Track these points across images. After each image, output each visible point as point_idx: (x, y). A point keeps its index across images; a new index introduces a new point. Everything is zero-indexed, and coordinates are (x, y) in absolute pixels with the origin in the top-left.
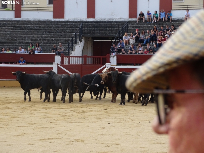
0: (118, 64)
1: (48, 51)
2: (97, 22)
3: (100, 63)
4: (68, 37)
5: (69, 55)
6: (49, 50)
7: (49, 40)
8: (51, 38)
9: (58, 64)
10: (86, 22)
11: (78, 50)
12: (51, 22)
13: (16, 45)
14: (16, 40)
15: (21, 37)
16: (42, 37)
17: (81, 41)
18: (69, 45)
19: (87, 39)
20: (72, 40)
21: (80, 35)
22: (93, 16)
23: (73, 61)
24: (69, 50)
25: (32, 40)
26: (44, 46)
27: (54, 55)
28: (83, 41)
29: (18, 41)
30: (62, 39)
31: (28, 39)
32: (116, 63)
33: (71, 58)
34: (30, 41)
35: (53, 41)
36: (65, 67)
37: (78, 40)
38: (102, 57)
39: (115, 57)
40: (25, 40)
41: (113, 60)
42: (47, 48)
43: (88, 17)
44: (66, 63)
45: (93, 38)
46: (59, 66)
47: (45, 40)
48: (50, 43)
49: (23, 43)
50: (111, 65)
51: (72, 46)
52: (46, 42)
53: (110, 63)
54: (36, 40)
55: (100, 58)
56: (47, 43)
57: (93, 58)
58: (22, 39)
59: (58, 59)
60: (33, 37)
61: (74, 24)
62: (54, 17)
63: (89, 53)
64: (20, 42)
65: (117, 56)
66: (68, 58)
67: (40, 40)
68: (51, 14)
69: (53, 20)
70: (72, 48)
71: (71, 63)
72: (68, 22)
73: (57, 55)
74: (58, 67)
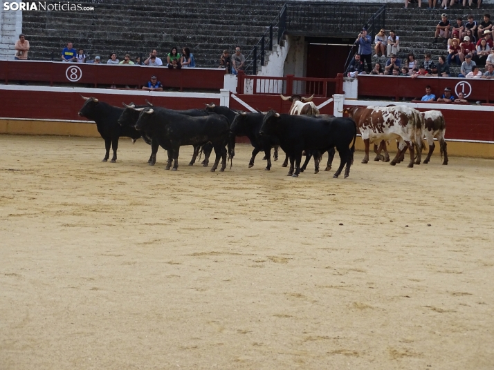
0: (360, 97)
1: (209, 63)
2: (317, 4)
3: (321, 93)
4: (253, 35)
5: (255, 73)
6: (213, 62)
7: (212, 41)
8: (218, 37)
9: (231, 93)
10: (294, 3)
11: (275, 63)
12: (218, 1)
13: (142, 49)
14: (143, 36)
15: (152, 31)
16: (197, 33)
17: (282, 45)
18: (255, 52)
19: (294, 41)
20: (263, 42)
21: (280, 32)
23: (264, 87)
24: (255, 63)
25: (176, 39)
26: (202, 52)
27: (224, 73)
28: (286, 44)
29: (146, 40)
30: (241, 39)
31: (168, 36)
32: (355, 95)
33: (258, 80)
34: (171, 41)
35: (220, 41)
36: (245, 98)
37: (275, 42)
38: (325, 81)
39: (356, 82)
40: (161, 37)
41: (351, 87)
42: (207, 57)
44: (248, 90)
45: (309, 39)
46: (233, 96)
47: (205, 39)
48: (215, 47)
49: (156, 44)
50: (346, 99)
51: (263, 54)
52: (206, 43)
53: (343, 93)
54: (184, 39)
55: (322, 83)
56: (208, 47)
57: (308, 82)
58: (155, 36)
59: (230, 82)
60: (179, 32)
63: (299, 71)
64: (150, 44)
65: (359, 78)
66: (252, 81)
67: (194, 38)
70: (263, 60)
71: (258, 91)
72: (254, 1)
74: (231, 99)
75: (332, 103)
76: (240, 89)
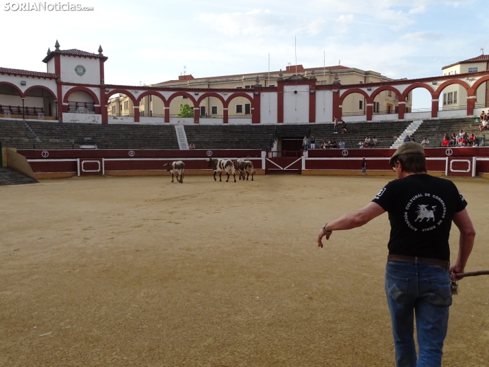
0: (309, 157)
2: (285, 126)
3: (296, 156)
5: (271, 150)
6: (256, 147)
7: (253, 140)
8: (254, 138)
10: (277, 126)
11: (275, 148)
12: (250, 126)
16: (247, 137)
17: (276, 140)
19: (278, 138)
21: (276, 136)
22: (282, 122)
23: (275, 155)
24: (270, 147)
27: (260, 151)
32: (307, 156)
33: (272, 153)
36: (270, 159)
37: (274, 139)
41: (306, 154)
42: (251, 146)
43: (278, 122)
44: (270, 156)
46: (266, 158)
50: (305, 158)
51: (272, 144)
53: (304, 156)
55: (295, 153)
59: (264, 154)
61: (269, 128)
62: (253, 123)
63: (280, 150)
68: (251, 120)
69: (252, 124)
70: (272, 146)
71: (272, 156)
72: (263, 126)
73: (263, 150)
74: (266, 160)
75: (301, 160)
76: (267, 156)
